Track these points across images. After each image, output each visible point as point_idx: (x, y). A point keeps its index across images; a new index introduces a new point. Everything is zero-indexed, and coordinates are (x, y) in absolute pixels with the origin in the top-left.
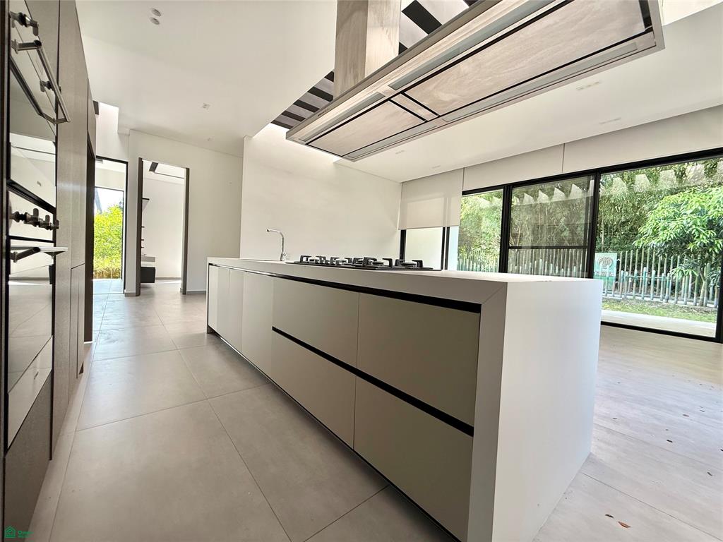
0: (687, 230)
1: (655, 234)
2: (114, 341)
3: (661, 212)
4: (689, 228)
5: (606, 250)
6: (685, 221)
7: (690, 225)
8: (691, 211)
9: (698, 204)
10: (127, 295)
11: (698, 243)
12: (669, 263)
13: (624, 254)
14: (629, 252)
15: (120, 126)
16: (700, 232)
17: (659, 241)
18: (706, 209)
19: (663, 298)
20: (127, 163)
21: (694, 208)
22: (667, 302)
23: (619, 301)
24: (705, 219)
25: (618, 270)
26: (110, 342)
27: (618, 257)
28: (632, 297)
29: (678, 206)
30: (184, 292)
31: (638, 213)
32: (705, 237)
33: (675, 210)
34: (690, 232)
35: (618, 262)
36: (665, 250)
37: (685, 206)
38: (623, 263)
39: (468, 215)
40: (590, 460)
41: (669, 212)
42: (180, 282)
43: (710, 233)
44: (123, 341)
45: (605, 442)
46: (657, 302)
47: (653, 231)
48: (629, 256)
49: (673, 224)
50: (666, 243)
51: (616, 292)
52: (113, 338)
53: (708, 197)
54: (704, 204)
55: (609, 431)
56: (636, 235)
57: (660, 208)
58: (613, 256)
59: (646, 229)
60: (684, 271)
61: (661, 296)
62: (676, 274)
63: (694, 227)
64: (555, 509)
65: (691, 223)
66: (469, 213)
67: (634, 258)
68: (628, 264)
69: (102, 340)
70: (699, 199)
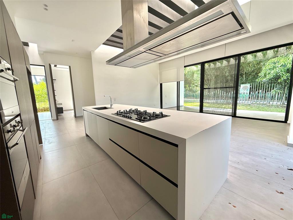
0: (278, 74)
1: (265, 76)
2: (51, 143)
3: (268, 66)
4: (279, 73)
5: (245, 83)
6: (277, 70)
7: (279, 72)
8: (280, 65)
9: (283, 62)
10: (53, 120)
11: (282, 79)
12: (271, 87)
13: (253, 84)
14: (255, 83)
15: (39, 51)
16: (283, 74)
17: (267, 79)
18: (286, 64)
19: (268, 102)
20: (44, 66)
21: (281, 64)
22: (269, 103)
23: (250, 105)
24: (286, 69)
25: (250, 91)
26: (50, 144)
27: (250, 86)
28: (255, 102)
29: (275, 63)
30: (75, 116)
31: (259, 67)
32: (285, 77)
33: (274, 65)
34: (279, 75)
35: (250, 88)
36: (269, 83)
37: (278, 64)
38: (252, 88)
39: (189, 72)
40: (227, 181)
41: (271, 66)
42: (73, 111)
43: (287, 74)
44: (54, 142)
45: (233, 173)
46: (265, 104)
47: (264, 74)
48: (255, 85)
49: (272, 72)
50: (269, 80)
51: (249, 100)
52: (50, 142)
53: (288, 59)
54: (285, 62)
55: (236, 168)
56: (258, 76)
57: (268, 64)
58: (248, 85)
59: (262, 74)
60: (276, 91)
61: (267, 101)
62: (273, 92)
63: (281, 72)
64: (211, 202)
65: (280, 71)
66: (189, 71)
67: (257, 85)
68: (254, 88)
69: (46, 143)
70: (284, 60)
